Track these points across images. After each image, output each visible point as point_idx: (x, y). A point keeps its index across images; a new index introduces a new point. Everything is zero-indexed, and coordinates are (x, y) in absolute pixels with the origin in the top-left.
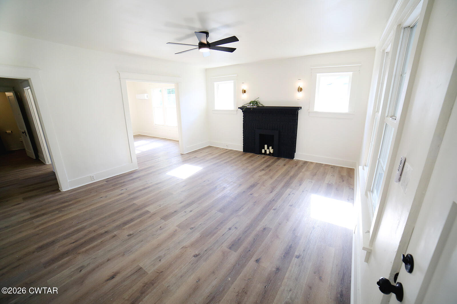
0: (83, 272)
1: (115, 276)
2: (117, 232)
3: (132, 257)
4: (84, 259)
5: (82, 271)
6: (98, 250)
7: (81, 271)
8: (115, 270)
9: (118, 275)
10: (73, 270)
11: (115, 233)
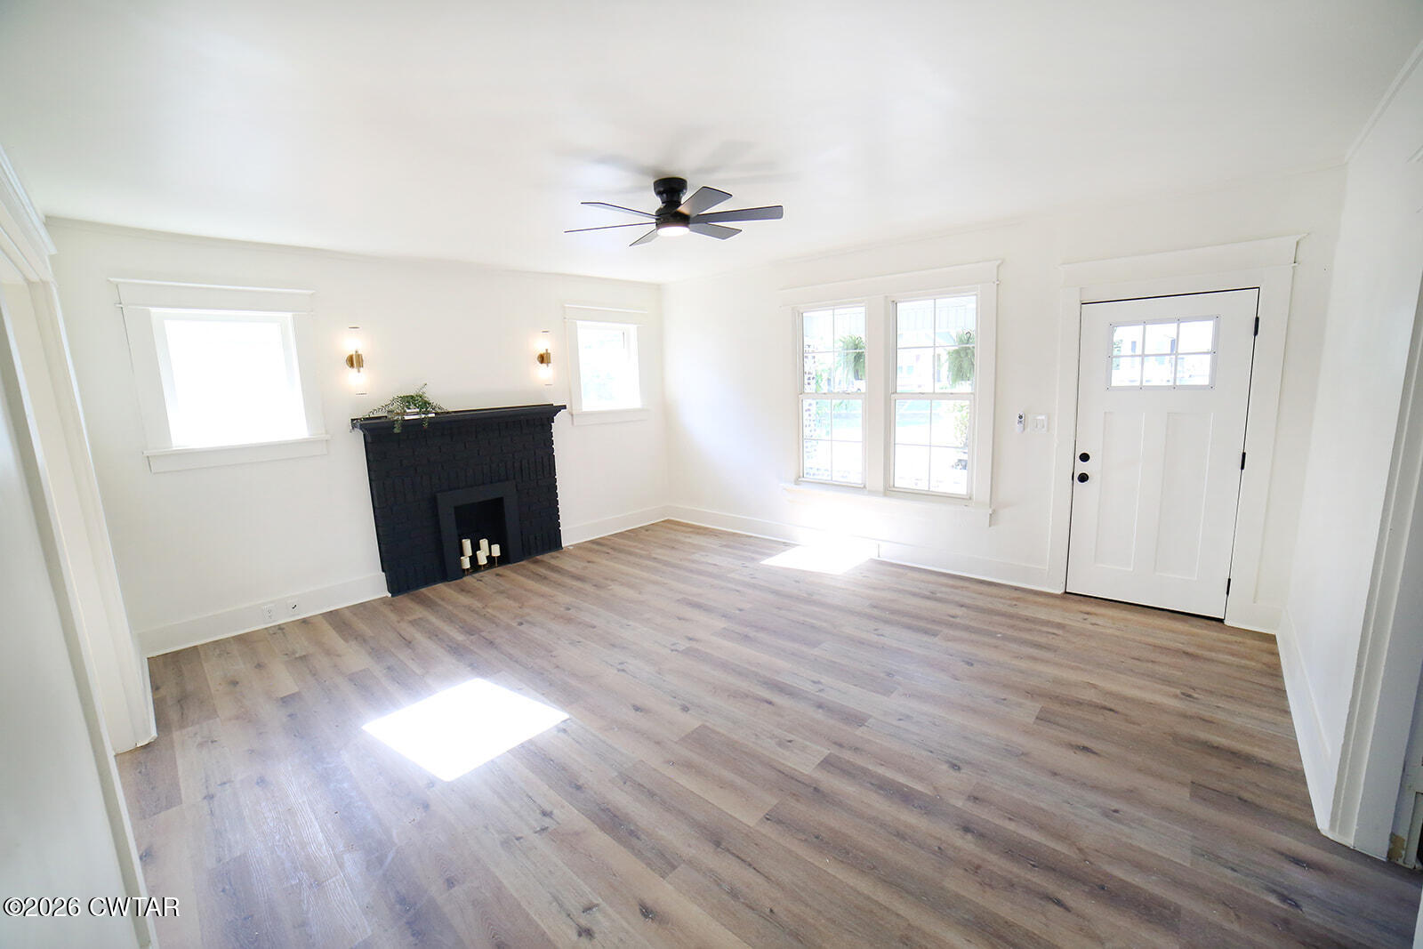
0: (1115, 805)
1: (1079, 747)
2: (953, 801)
3: (1020, 741)
4: (1087, 827)
5: (1113, 808)
6: (1042, 809)
7: (1116, 811)
8: (1070, 754)
9: (1073, 743)
10: (1127, 830)
11: (960, 803)
